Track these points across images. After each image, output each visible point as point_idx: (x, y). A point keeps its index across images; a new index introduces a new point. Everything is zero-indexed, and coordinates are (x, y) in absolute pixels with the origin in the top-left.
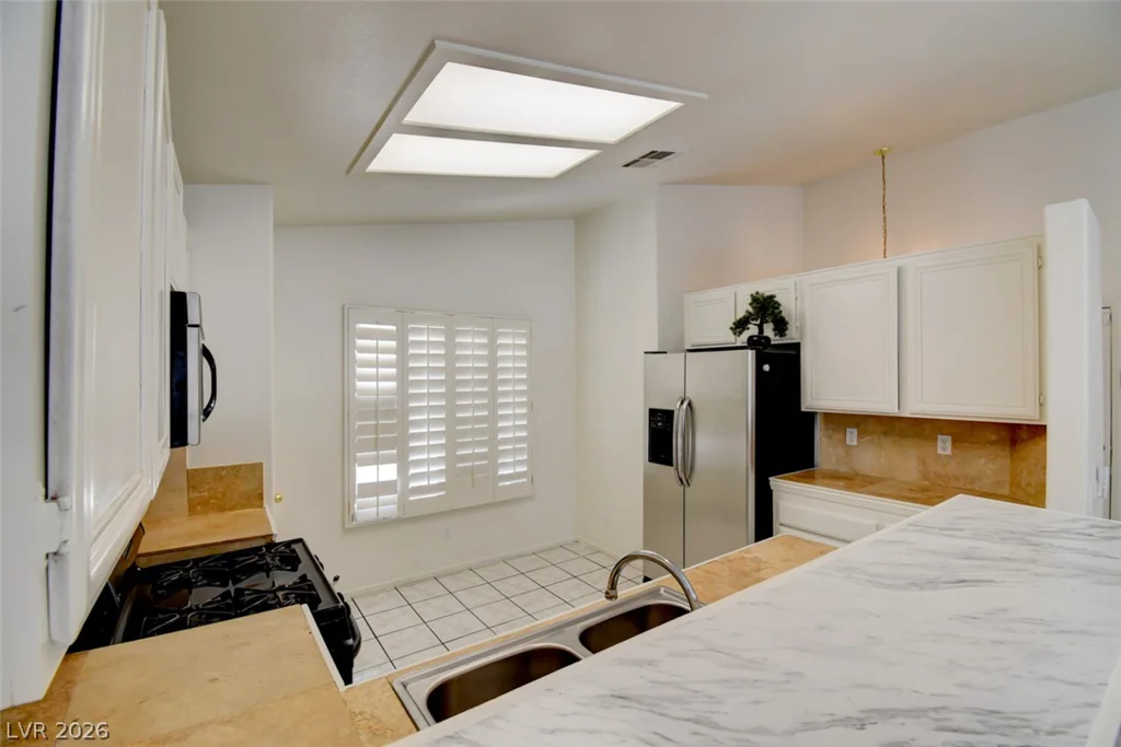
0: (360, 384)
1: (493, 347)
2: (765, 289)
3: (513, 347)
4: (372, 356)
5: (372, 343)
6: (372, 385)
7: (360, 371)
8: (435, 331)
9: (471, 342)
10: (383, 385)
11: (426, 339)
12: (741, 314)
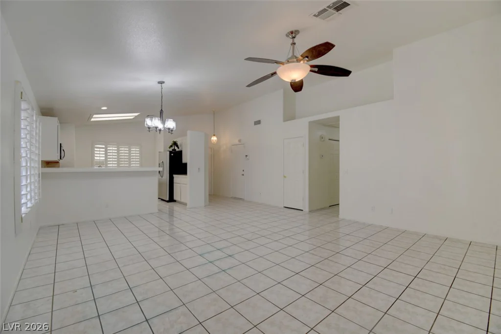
0: (96, 158)
1: (130, 151)
2: (175, 141)
3: (135, 151)
4: (99, 152)
5: (99, 149)
6: (99, 158)
7: (96, 155)
8: (115, 147)
9: (124, 150)
10: (101, 158)
11: (112, 149)
12: (171, 144)
